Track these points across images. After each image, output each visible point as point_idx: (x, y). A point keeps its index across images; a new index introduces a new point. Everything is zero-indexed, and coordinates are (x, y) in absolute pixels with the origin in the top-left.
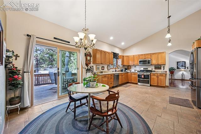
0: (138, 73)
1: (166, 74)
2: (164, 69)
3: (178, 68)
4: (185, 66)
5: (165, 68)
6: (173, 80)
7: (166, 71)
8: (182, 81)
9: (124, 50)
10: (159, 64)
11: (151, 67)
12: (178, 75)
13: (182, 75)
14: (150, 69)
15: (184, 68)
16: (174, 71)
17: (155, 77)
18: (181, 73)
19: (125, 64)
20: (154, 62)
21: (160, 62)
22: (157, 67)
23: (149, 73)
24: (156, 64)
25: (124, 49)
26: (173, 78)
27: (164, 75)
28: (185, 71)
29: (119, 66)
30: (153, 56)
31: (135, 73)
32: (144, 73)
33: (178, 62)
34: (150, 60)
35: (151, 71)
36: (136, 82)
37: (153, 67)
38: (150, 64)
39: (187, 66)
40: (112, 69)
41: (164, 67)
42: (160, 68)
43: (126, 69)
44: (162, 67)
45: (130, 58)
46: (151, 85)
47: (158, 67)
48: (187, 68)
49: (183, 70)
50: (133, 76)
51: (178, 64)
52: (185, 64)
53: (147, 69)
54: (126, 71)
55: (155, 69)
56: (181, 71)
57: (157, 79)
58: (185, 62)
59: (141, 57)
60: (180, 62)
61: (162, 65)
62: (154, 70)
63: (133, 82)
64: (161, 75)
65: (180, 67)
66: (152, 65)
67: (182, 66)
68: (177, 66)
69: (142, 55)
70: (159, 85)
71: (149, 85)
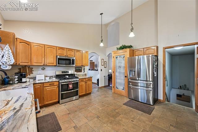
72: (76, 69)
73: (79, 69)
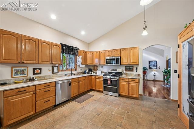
0: (104, 77)
1: (139, 80)
2: (137, 72)
3: (150, 68)
4: (157, 66)
5: (138, 69)
6: (145, 81)
7: (140, 74)
8: (154, 82)
9: (89, 44)
10: (130, 64)
11: (121, 68)
12: (150, 75)
13: (154, 75)
14: (119, 71)
15: (156, 68)
16: (146, 71)
17: (125, 83)
18: (153, 73)
19: (89, 62)
20: (125, 61)
21: (132, 62)
22: (128, 67)
23: (118, 78)
24: (127, 64)
25: (89, 42)
26: (145, 79)
27: (137, 81)
28: (156, 71)
29: (79, 66)
30: (123, 52)
31: (100, 77)
32: (112, 77)
33: (150, 61)
34: (119, 58)
35: (121, 74)
36: (102, 90)
37: (124, 68)
38: (119, 64)
39: (158, 66)
40: (63, 71)
41: (136, 68)
42: (132, 70)
43: (90, 70)
44: (134, 68)
45: (95, 54)
46: (120, 95)
47: (130, 68)
48: (158, 68)
49: (155, 69)
50: (98, 80)
51: (151, 63)
52: (157, 64)
53: (116, 70)
54: (90, 72)
55: (126, 71)
56: (153, 71)
57: (127, 86)
58: (157, 61)
59: (108, 54)
60: (152, 61)
61: (134, 66)
62: (124, 72)
63: (97, 89)
64: (133, 80)
65: (152, 67)
66: (122, 65)
67: (154, 66)
68: (150, 66)
69: (109, 51)
70: (131, 95)
71: (117, 95)
72: (126, 67)
73: (131, 68)
